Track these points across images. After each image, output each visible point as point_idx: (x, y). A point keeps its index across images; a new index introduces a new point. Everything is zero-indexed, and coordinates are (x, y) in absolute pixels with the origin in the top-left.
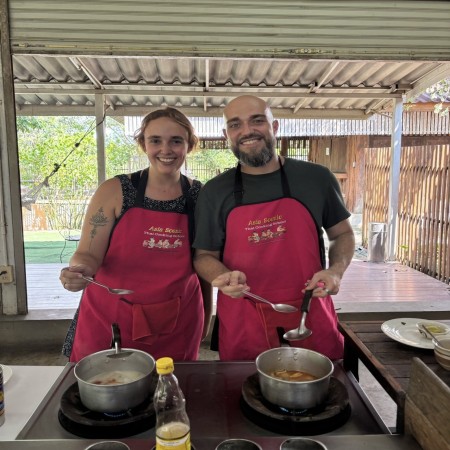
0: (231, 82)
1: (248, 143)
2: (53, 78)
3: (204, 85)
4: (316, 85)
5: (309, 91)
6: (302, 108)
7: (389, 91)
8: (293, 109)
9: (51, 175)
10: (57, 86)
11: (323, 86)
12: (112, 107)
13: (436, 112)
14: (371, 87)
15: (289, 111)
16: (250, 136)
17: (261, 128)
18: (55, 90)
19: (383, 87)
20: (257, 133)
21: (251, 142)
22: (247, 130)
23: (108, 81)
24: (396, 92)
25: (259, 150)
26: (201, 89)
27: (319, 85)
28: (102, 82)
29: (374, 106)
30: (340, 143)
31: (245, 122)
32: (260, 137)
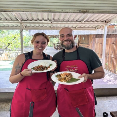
0: (59, 20)
1: (66, 42)
2: (7, 19)
3: (51, 21)
4: (83, 21)
5: (81, 22)
6: (78, 27)
7: (103, 23)
8: (75, 28)
9: (7, 46)
10: (9, 21)
11: (85, 21)
12: (25, 27)
13: (115, 28)
14: (98, 21)
15: (74, 28)
16: (67, 40)
17: (70, 38)
18: (8, 22)
19: (101, 21)
20: (69, 39)
21: (67, 42)
22: (66, 39)
23: (23, 20)
24: (105, 23)
25: (69, 45)
26: (50, 22)
27: (84, 21)
28: (22, 20)
29: (98, 27)
30: (87, 36)
31: (66, 36)
32: (70, 41)
